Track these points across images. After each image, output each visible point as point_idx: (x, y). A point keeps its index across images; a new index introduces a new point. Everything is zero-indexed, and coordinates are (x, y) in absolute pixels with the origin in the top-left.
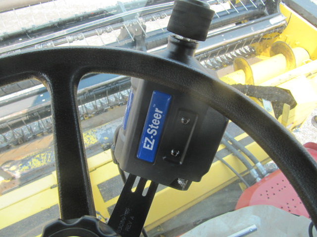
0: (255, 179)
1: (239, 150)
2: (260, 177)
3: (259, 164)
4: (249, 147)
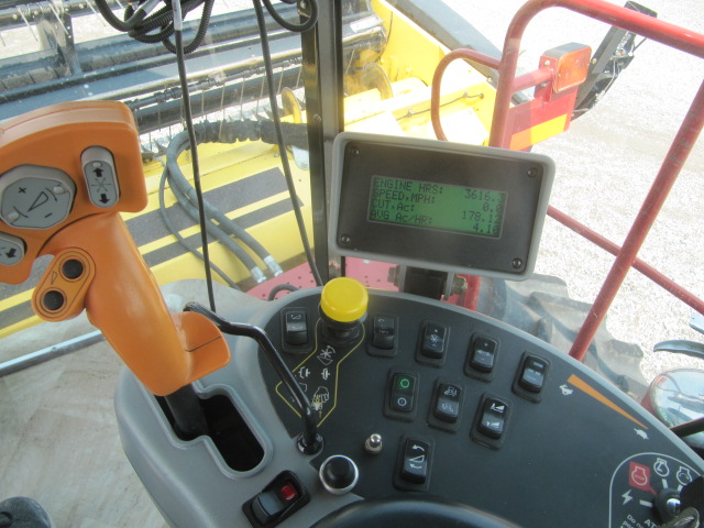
1: (233, 235)
3: (269, 259)
4: (253, 231)
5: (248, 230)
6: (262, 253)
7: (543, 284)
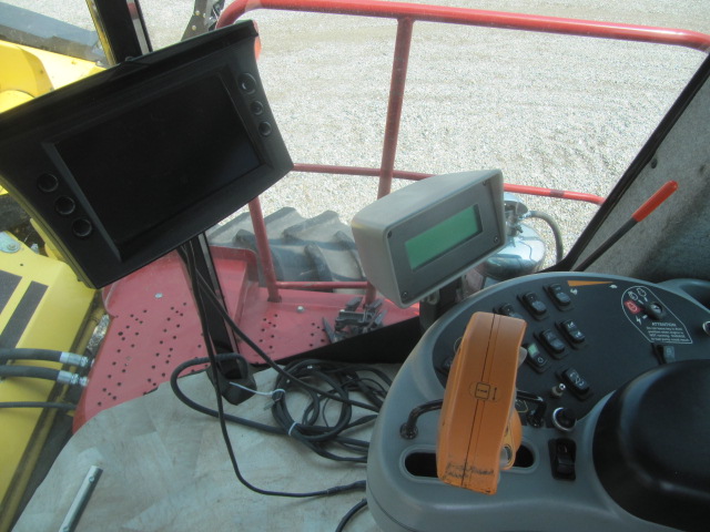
0: (78, 385)
1: (9, 361)
2: (82, 376)
3: (65, 356)
4: (24, 342)
5: (19, 345)
6: (54, 357)
7: (282, 219)
